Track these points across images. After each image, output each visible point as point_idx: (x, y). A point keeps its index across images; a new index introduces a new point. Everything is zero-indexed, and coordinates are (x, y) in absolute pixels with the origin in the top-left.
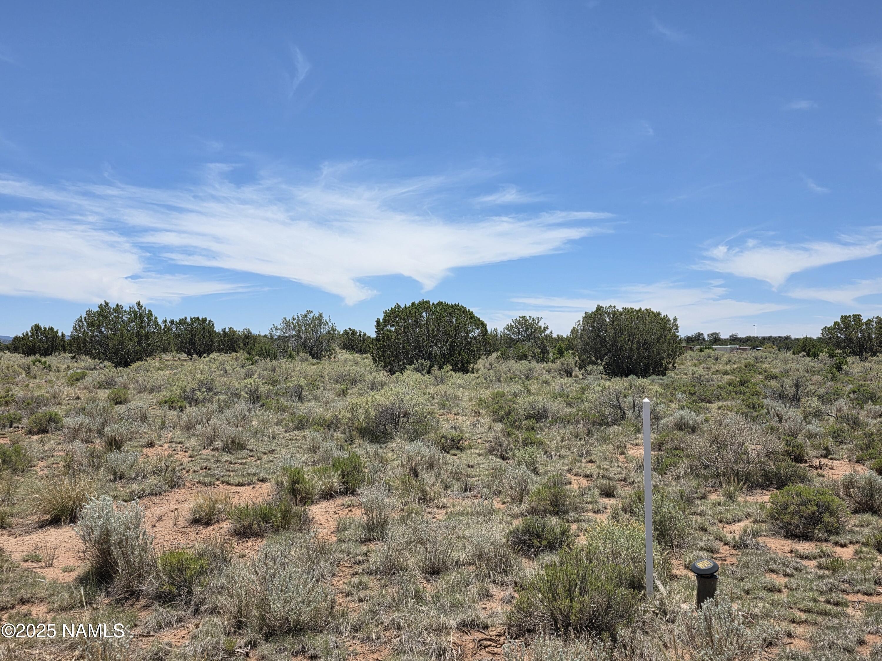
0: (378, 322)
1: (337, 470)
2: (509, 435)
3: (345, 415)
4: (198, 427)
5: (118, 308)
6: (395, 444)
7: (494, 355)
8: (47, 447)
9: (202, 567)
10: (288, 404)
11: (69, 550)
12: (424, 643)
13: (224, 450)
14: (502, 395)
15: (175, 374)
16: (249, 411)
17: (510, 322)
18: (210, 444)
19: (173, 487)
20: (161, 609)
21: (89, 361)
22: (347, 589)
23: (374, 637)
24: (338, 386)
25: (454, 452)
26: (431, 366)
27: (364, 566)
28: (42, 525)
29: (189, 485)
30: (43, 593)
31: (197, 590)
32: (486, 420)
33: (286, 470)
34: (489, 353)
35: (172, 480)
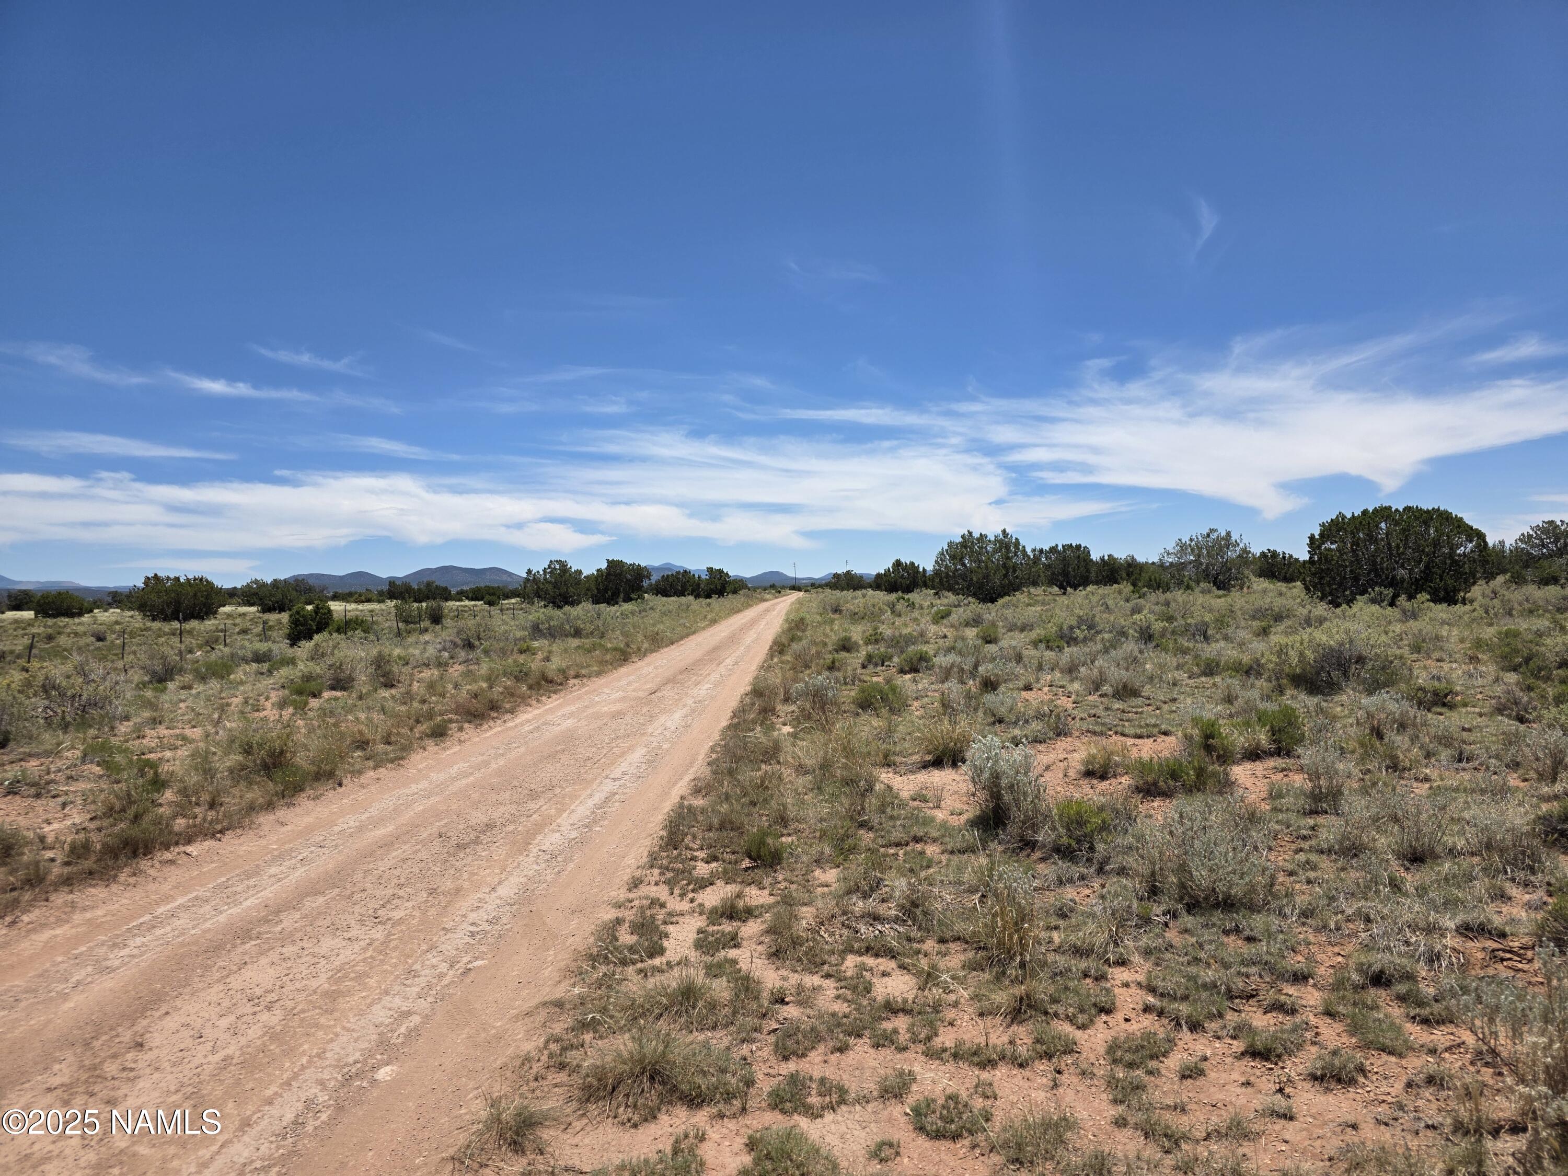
0: (1312, 538)
1: (1264, 725)
2: (1530, 689)
3: (1270, 660)
4: (1082, 669)
5: (982, 537)
6: (1344, 697)
7: (1500, 579)
8: (920, 687)
9: (1104, 822)
10: (1191, 645)
11: (955, 793)
12: (1407, 943)
13: (1114, 696)
14: (1516, 634)
15: (1047, 611)
16: (1141, 652)
17: (1527, 530)
18: (1097, 689)
19: (1059, 735)
20: (1060, 863)
21: (951, 598)
22: (1290, 867)
23: (1332, 927)
24: (1256, 624)
25: (1439, 710)
26: (1395, 596)
27: (1313, 842)
28: (925, 766)
29: (1077, 734)
30: (935, 834)
31: (1100, 847)
32: (1490, 669)
33: (1196, 721)
34: (1489, 577)
35: (1057, 727)
